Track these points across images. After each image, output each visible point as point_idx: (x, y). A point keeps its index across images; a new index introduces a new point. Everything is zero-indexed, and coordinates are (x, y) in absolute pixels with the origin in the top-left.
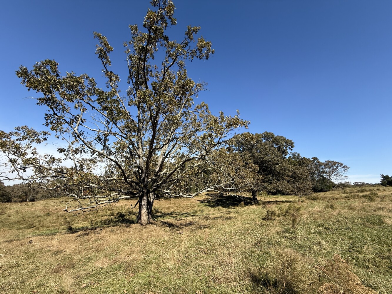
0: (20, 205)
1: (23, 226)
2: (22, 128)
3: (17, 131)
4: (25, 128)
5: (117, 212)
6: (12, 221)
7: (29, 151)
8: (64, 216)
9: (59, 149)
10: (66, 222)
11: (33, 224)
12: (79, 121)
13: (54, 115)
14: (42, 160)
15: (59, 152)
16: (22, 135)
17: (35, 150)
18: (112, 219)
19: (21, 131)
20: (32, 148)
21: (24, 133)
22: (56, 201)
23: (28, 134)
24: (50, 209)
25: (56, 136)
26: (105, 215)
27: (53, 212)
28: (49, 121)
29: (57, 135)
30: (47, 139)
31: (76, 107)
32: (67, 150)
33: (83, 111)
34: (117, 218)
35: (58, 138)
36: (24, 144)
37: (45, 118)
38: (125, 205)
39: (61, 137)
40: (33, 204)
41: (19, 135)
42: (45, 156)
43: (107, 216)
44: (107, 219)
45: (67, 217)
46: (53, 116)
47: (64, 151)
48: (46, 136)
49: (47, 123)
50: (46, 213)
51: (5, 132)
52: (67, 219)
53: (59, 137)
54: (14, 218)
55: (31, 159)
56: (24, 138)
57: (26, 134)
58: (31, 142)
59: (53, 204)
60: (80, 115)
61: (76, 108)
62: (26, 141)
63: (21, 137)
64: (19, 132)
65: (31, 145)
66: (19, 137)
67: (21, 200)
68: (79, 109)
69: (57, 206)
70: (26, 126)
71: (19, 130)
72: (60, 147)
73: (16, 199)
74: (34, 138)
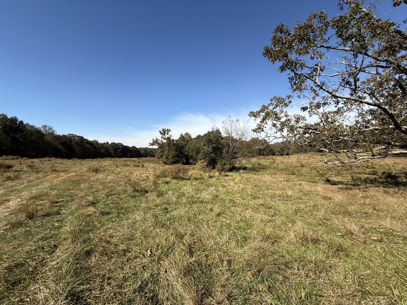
0: (281, 157)
1: (288, 172)
2: (273, 99)
3: (271, 102)
4: (275, 98)
5: (382, 171)
6: (280, 168)
7: (283, 115)
8: (317, 169)
9: (302, 108)
10: (319, 174)
11: (294, 172)
12: (319, 71)
13: (295, 75)
14: (293, 120)
15: (302, 111)
16: (275, 104)
17: (286, 113)
18: (375, 178)
19: (274, 101)
20: (284, 112)
21: (276, 102)
22: (305, 155)
23: (278, 102)
24: (302, 162)
25: (297, 96)
26: (364, 173)
27: (306, 164)
28: (293, 83)
29: (299, 96)
30: (291, 101)
31: (312, 57)
32: (309, 107)
33: (321, 58)
34: (384, 179)
35: (300, 98)
36: (278, 110)
37: (289, 81)
38: (395, 164)
39: (301, 96)
40: (289, 157)
41: (273, 104)
42: (294, 116)
43: (366, 174)
44: (367, 178)
45: (319, 170)
46: (294, 77)
47: (307, 108)
48: (290, 99)
49: (292, 85)
50: (301, 164)
51: (265, 105)
52: (319, 171)
53: (300, 96)
54: (281, 166)
55: (286, 120)
56: (277, 106)
57: (277, 102)
58: (282, 107)
59: (303, 158)
60: (318, 64)
61: (312, 59)
62: (278, 108)
63: (275, 106)
64: (272, 102)
65: (283, 110)
66: (274, 106)
67: (280, 154)
68: (315, 58)
69: (307, 160)
70: (275, 96)
71: (272, 101)
72: (302, 106)
73: (277, 153)
74: (282, 103)
